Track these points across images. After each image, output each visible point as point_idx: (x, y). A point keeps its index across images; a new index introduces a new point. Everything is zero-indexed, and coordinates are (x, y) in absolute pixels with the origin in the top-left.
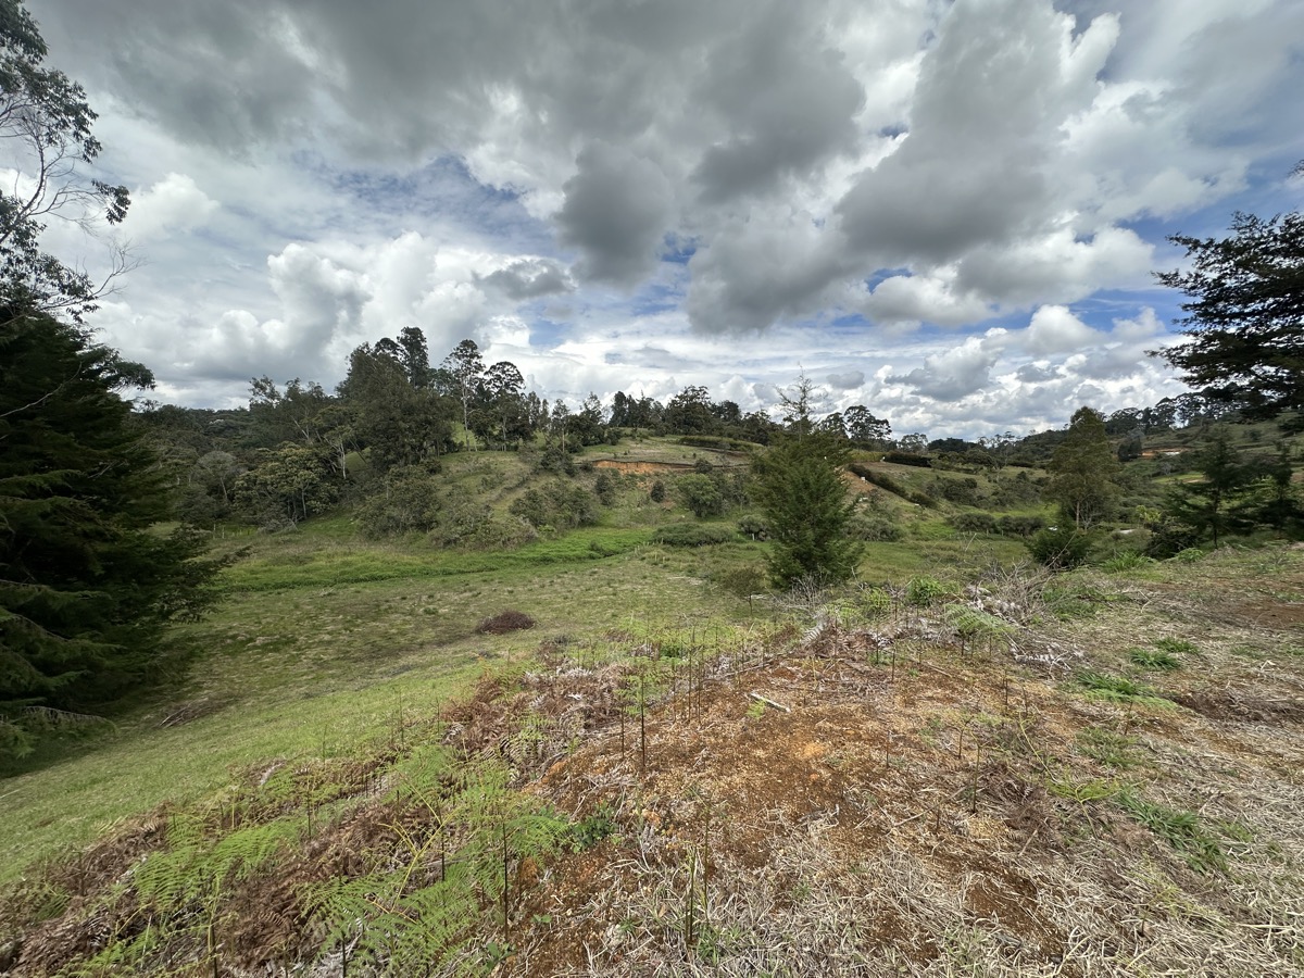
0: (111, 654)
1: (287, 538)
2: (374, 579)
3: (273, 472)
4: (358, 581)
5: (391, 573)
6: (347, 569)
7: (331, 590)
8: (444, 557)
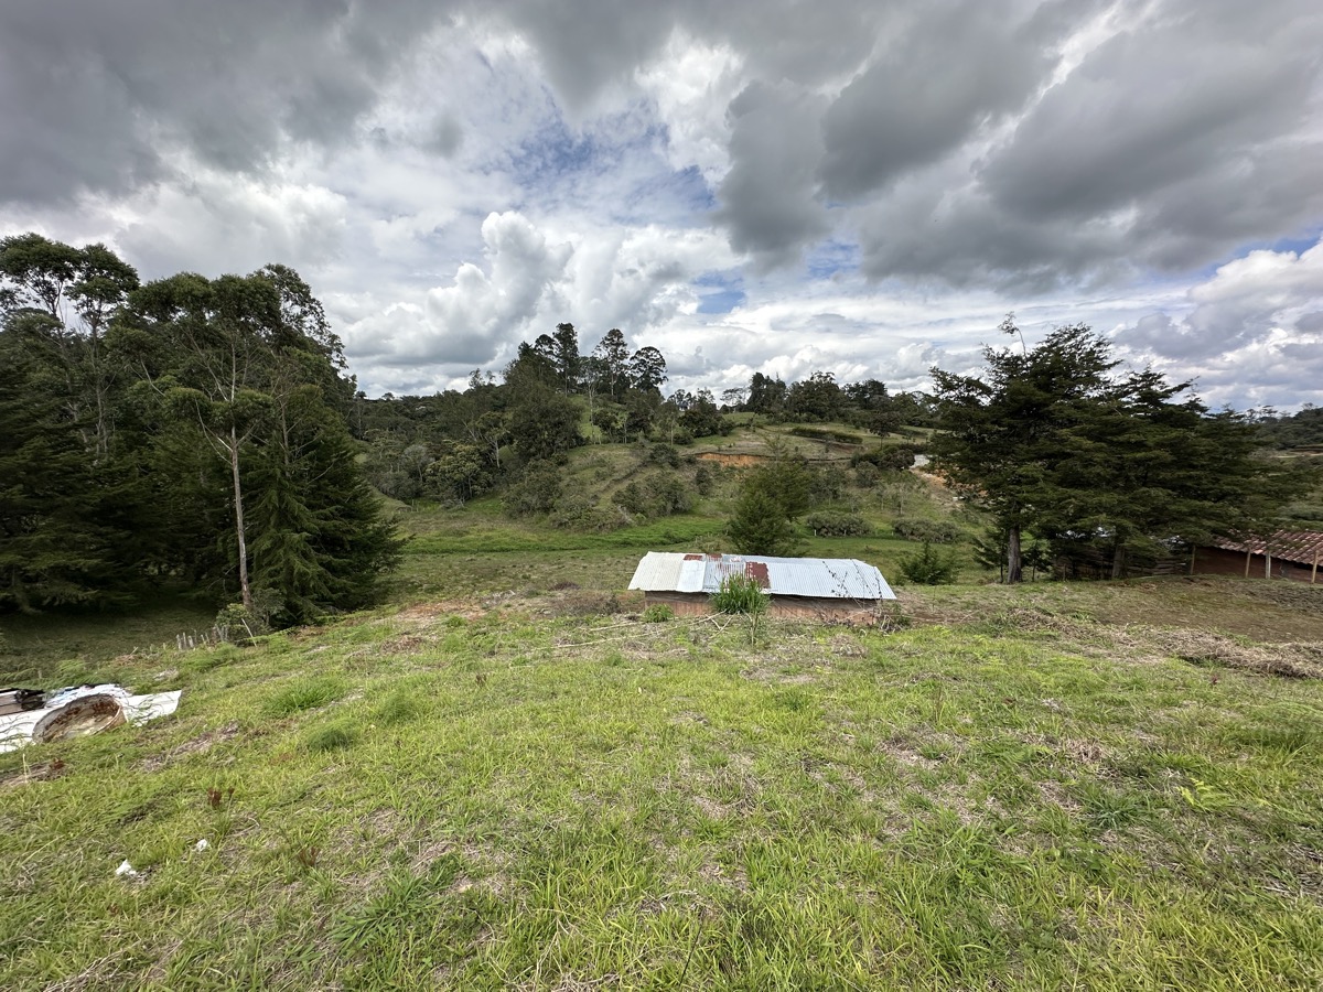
0: (354, 587)
1: (455, 514)
2: (502, 550)
3: (449, 463)
4: (492, 551)
5: (514, 547)
6: (487, 542)
7: (473, 557)
8: (556, 537)
